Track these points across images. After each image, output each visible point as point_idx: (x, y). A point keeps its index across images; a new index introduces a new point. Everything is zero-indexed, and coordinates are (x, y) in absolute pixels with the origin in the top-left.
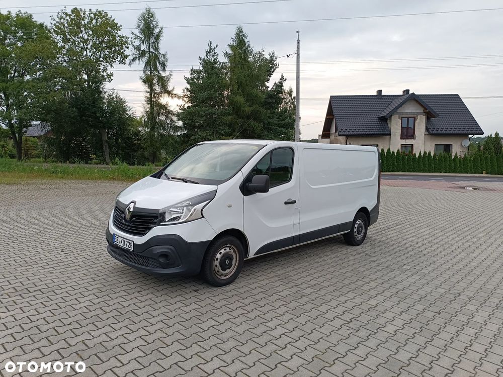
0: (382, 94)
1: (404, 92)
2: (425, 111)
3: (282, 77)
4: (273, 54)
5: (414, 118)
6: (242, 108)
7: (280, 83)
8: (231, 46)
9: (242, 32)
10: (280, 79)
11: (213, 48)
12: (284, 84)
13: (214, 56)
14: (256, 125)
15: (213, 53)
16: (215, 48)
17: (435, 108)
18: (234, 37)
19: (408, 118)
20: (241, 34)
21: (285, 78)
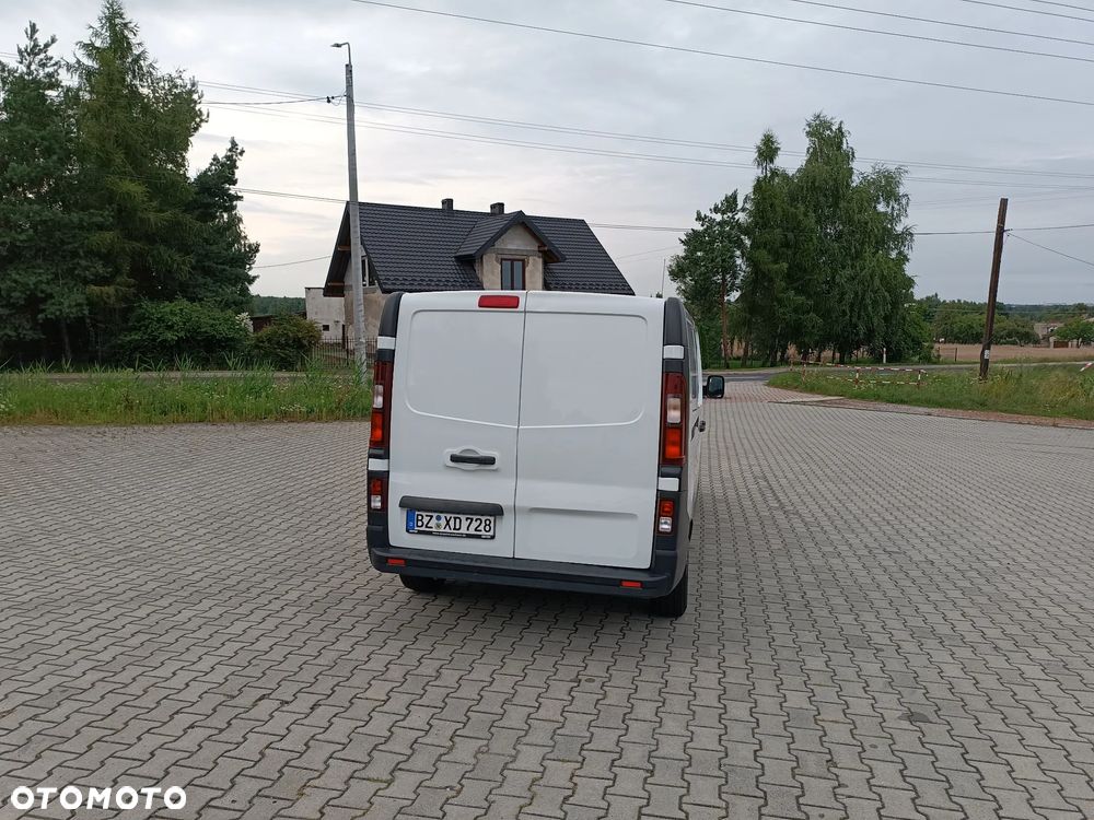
0: (455, 208)
1: (493, 207)
2: (542, 249)
3: (234, 145)
4: (193, 85)
5: (523, 261)
6: (140, 214)
7: (228, 158)
8: (89, 48)
9: (121, 16)
10: (230, 150)
11: (42, 43)
12: (238, 164)
13: (44, 65)
14: (177, 257)
15: (42, 56)
16: (47, 46)
17: (558, 244)
18: (97, 25)
19: (512, 261)
20: (118, 21)
21: (240, 148)
